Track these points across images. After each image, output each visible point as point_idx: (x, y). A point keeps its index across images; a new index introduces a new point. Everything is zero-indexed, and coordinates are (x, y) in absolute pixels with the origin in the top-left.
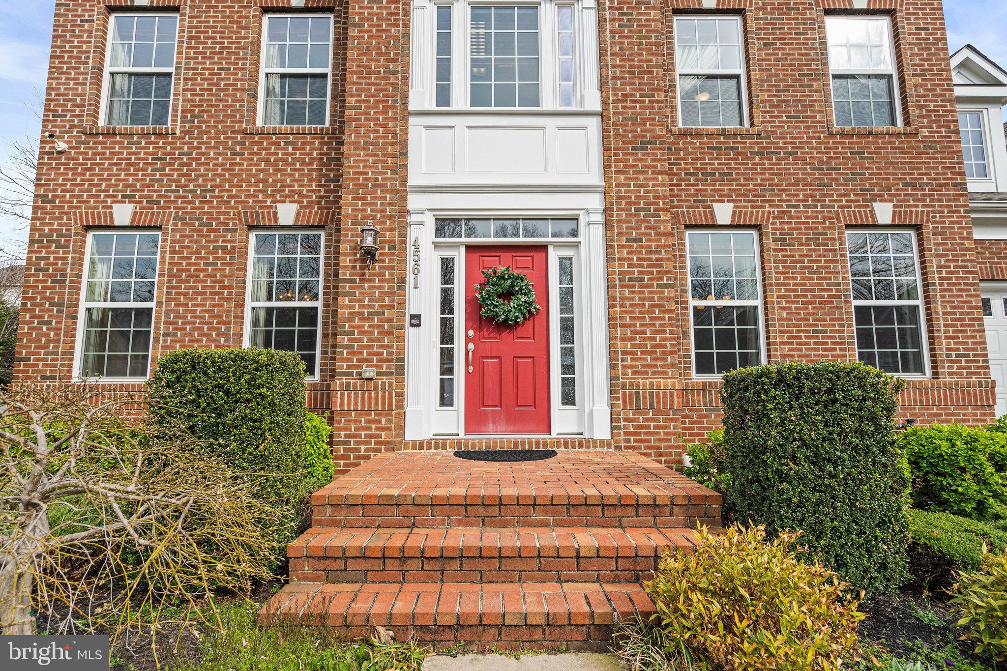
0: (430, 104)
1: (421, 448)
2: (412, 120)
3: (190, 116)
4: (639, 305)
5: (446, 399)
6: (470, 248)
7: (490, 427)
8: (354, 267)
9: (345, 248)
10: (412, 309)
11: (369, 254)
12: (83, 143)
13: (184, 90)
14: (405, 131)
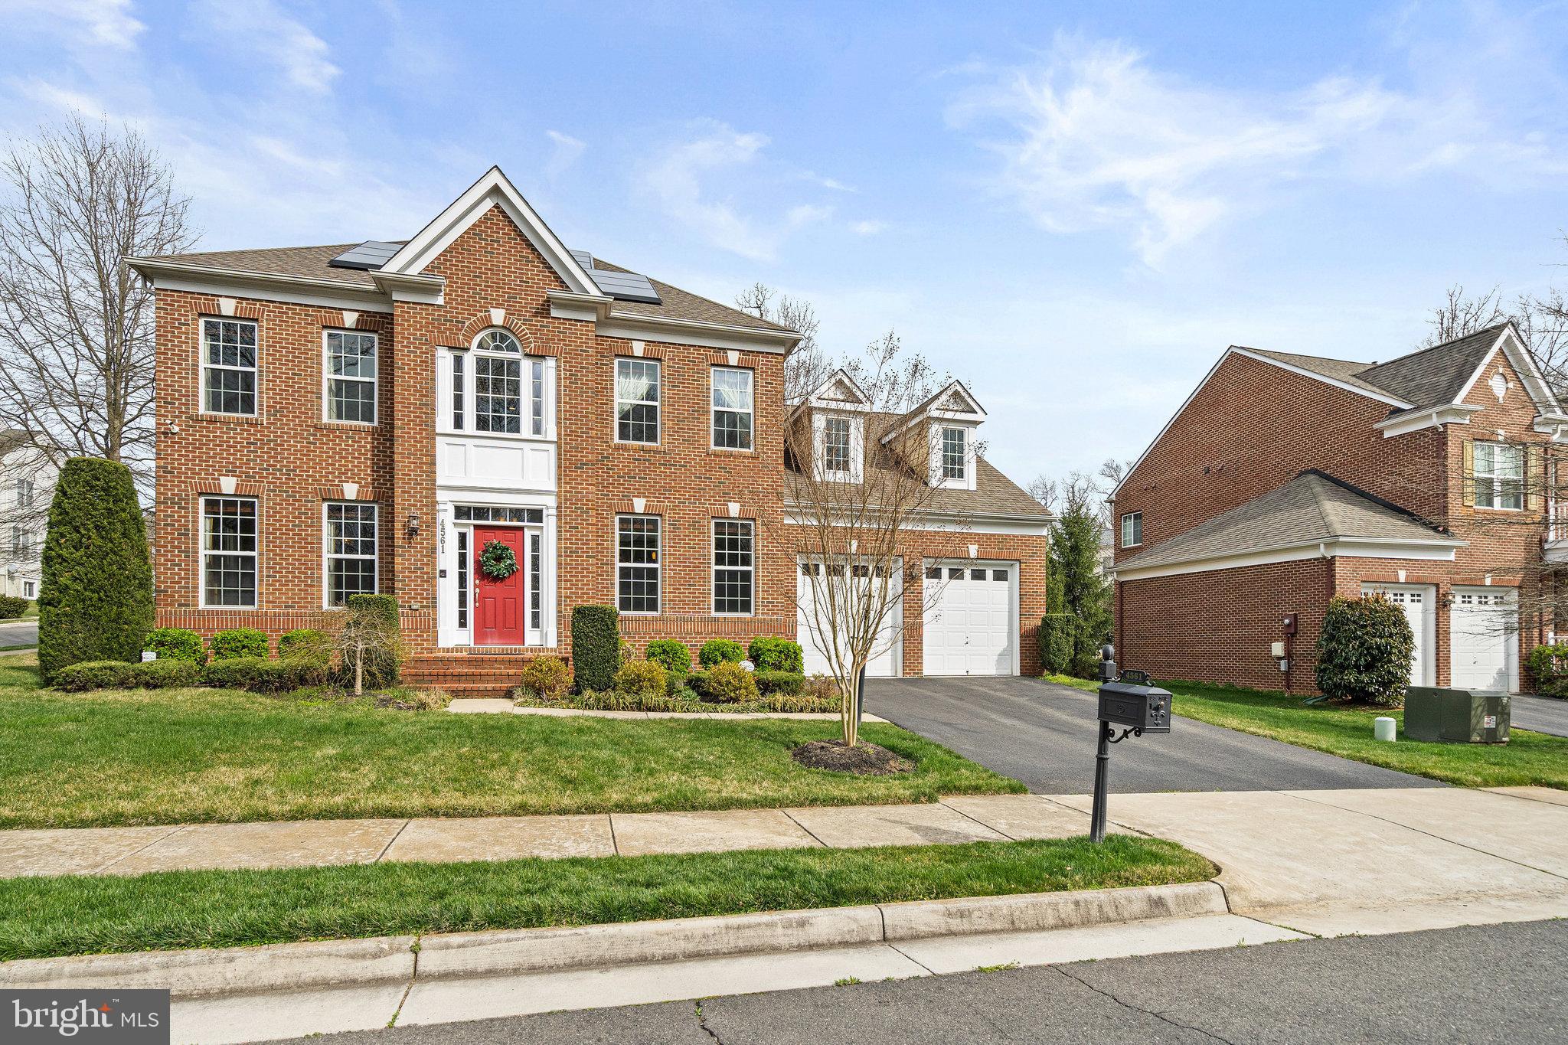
0: (451, 430)
1: (448, 652)
2: (438, 438)
3: (274, 411)
4: (575, 568)
5: (463, 624)
6: (476, 527)
7: (489, 641)
8: (404, 538)
9: (398, 525)
10: (441, 566)
11: (413, 532)
12: (191, 426)
13: (267, 389)
14: (434, 447)
